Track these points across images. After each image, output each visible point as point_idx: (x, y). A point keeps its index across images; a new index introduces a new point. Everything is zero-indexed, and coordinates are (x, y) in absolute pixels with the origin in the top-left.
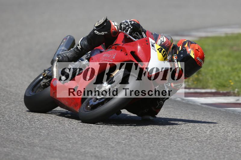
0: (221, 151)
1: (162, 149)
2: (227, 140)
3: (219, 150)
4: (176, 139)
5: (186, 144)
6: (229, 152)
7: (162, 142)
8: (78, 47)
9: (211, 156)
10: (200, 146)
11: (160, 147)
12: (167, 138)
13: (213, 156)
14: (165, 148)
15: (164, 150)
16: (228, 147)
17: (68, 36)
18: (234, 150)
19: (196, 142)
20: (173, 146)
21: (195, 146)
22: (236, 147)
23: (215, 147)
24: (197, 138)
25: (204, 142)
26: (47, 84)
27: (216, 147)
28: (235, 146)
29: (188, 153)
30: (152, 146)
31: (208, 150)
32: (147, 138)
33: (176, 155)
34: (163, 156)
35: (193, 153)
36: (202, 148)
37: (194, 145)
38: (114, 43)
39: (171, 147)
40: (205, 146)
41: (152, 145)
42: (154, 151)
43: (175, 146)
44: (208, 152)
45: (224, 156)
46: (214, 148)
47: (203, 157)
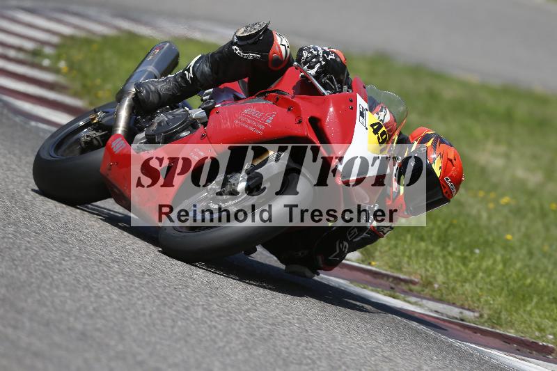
0: (170, 308)
1: (39, 270)
2: (187, 287)
3: (165, 304)
4: (74, 256)
5: (95, 273)
6: (186, 316)
7: (42, 254)
8: (185, 74)
9: (144, 315)
10: (125, 284)
11: (37, 263)
12: (55, 246)
13: (150, 315)
14: (45, 270)
15: (43, 273)
16: (186, 304)
17: (166, 42)
18: (199, 315)
19: (119, 273)
20: (65, 269)
21: (114, 282)
22: (204, 309)
23: (157, 297)
24: (121, 265)
25: (136, 277)
26: (95, 142)
27: (161, 296)
28: (203, 305)
29: (96, 295)
30: (17, 256)
31: (142, 299)
32: (11, 236)
33: (67, 291)
34: (39, 287)
35: (105, 297)
36: (130, 292)
37: (112, 278)
38: (273, 86)
39: (60, 270)
40: (137, 288)
41: (19, 255)
42: (20, 269)
43: (70, 270)
44: (140, 302)
45: (173, 320)
46: (155, 298)
47: (127, 312)
